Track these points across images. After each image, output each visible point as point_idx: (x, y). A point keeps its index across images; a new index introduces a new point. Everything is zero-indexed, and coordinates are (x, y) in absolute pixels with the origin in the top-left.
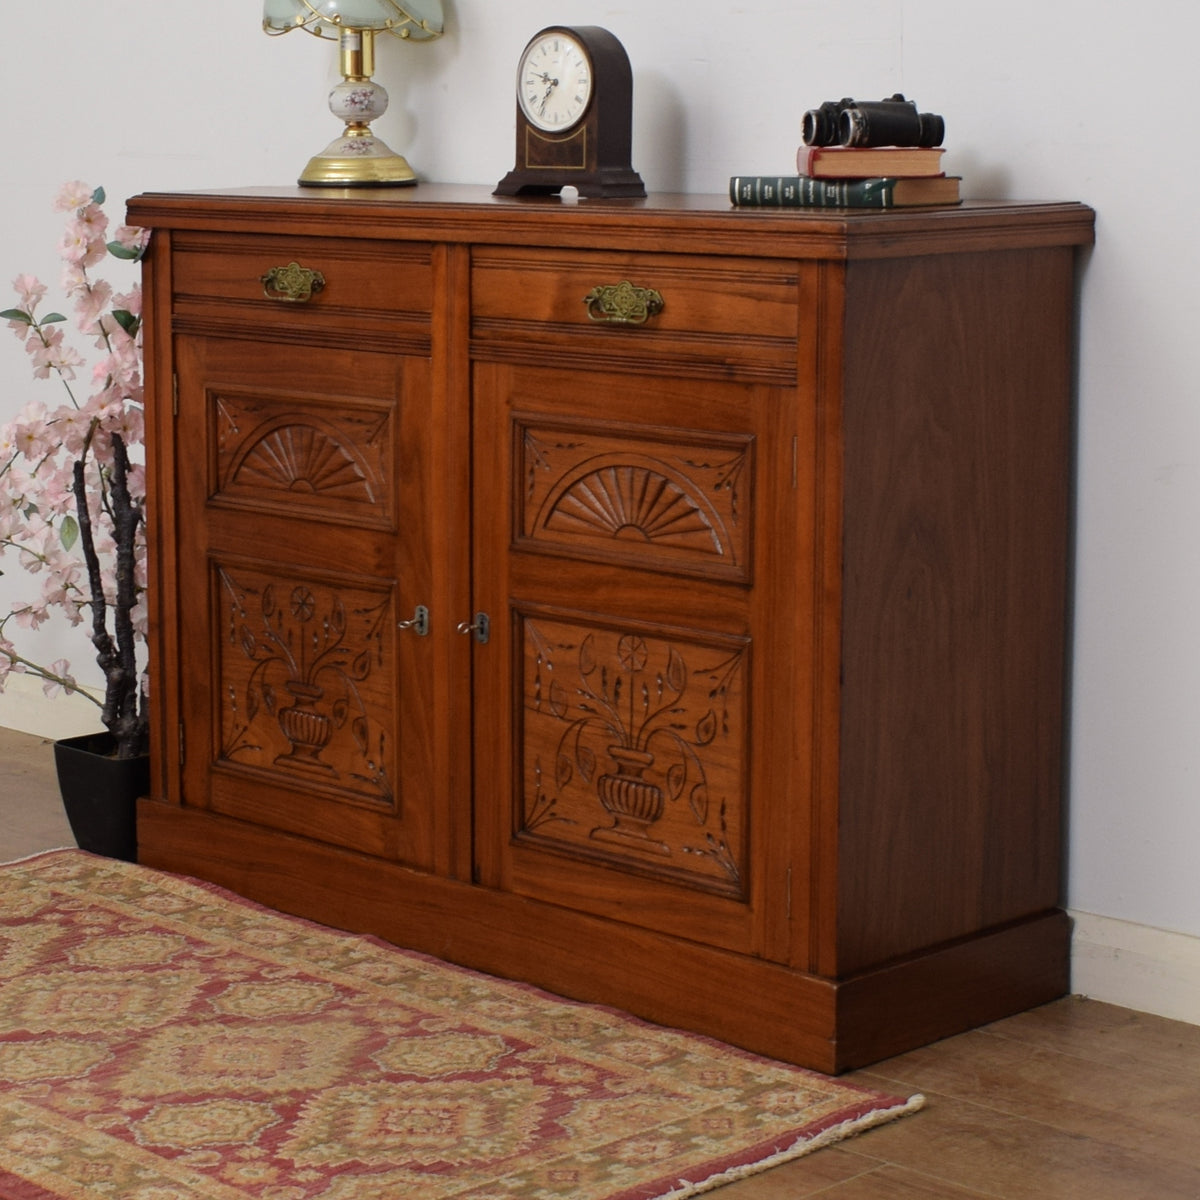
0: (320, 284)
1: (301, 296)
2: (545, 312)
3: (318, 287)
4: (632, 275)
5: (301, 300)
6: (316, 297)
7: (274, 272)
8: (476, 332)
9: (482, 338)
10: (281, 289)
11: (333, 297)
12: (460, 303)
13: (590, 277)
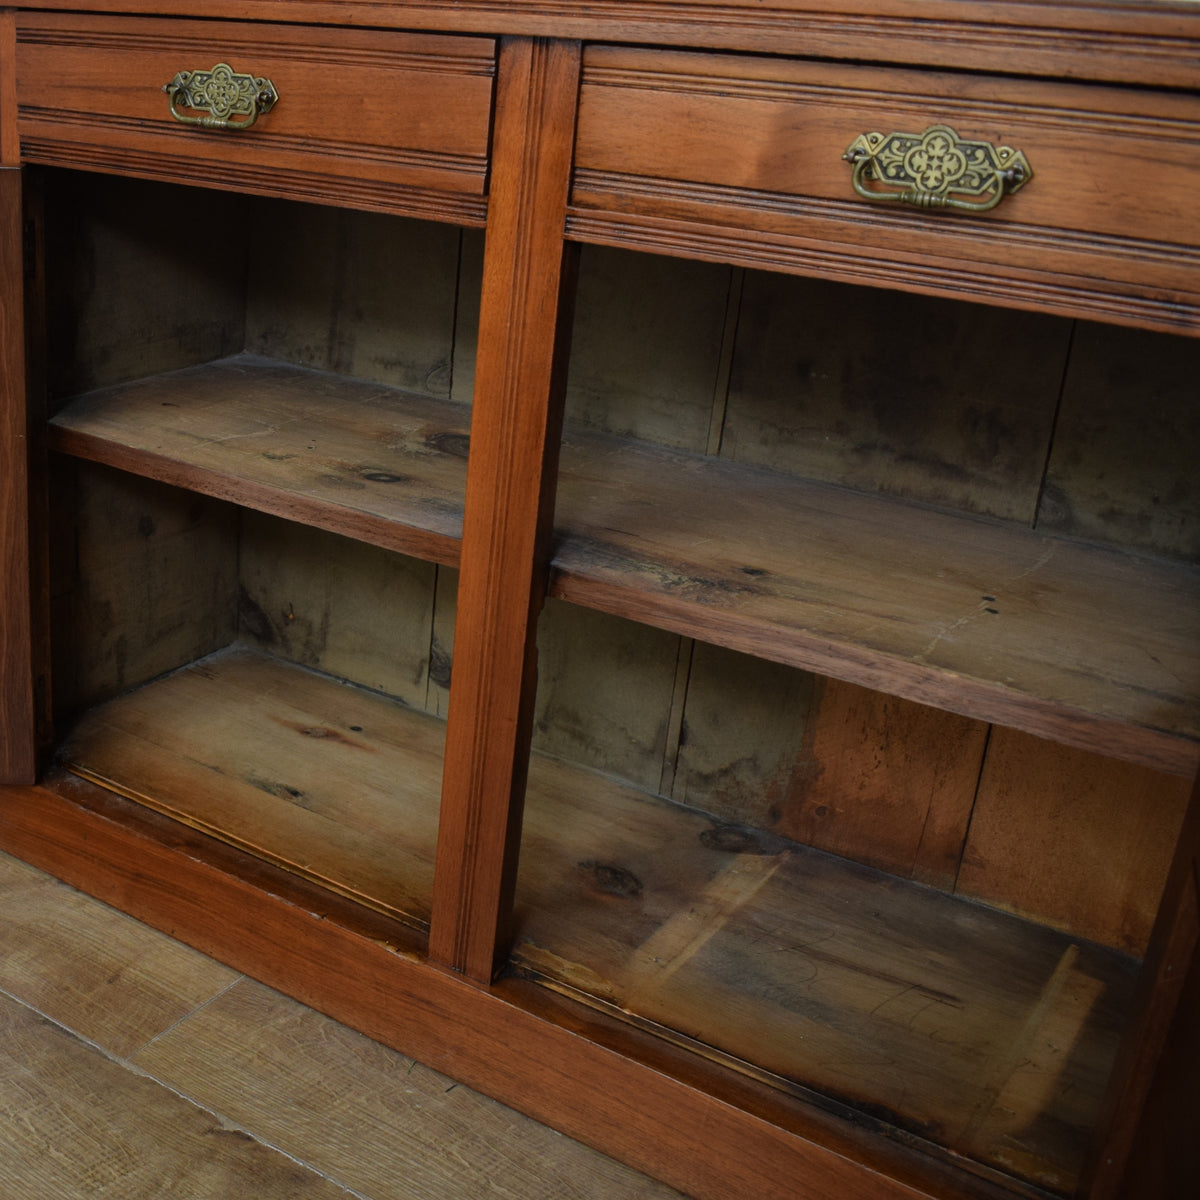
0: (270, 100)
1: (231, 117)
2: (745, 173)
3: (266, 105)
4: (960, 117)
5: (236, 124)
6: (262, 120)
7: (185, 78)
8: (580, 194)
9: (594, 207)
10: (200, 104)
11: (290, 120)
12: (552, 145)
13: (852, 113)
